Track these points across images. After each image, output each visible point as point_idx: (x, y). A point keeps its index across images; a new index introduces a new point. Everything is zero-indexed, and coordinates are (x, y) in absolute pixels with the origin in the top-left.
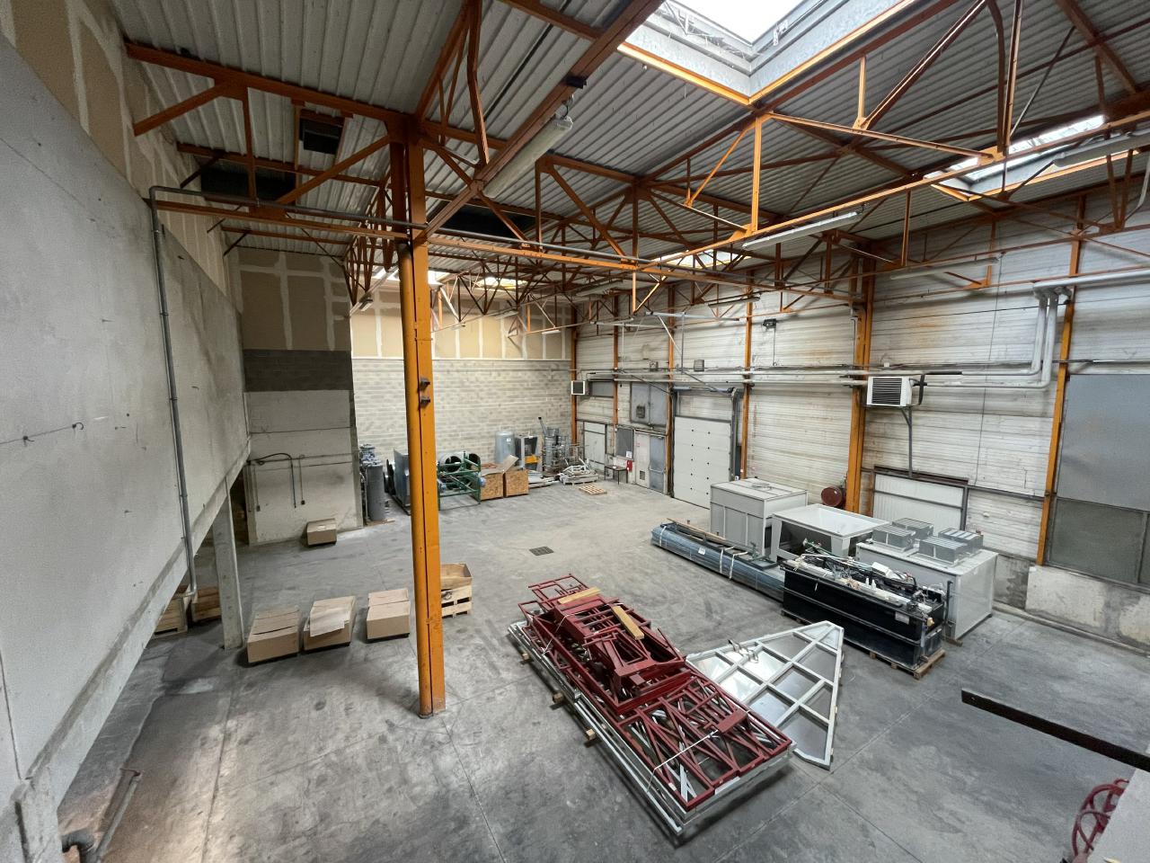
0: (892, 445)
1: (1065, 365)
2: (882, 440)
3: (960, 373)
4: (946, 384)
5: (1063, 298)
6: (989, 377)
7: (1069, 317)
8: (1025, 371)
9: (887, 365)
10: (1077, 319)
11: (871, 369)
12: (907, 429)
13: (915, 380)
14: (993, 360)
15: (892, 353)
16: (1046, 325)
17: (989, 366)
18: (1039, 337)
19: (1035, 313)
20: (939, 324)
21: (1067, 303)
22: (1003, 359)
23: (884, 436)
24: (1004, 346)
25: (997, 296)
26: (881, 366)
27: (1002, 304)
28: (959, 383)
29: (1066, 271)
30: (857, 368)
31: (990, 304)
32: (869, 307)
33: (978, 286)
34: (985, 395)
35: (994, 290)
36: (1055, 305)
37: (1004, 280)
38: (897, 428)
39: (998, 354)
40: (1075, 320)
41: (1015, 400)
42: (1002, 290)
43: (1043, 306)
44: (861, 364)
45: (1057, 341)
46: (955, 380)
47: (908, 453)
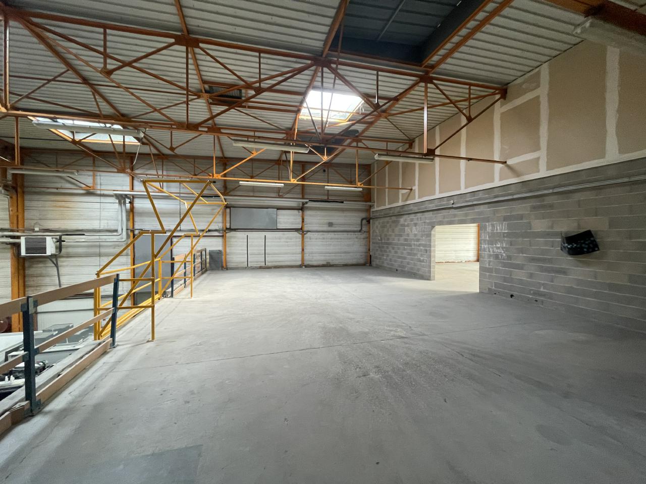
0: (47, 280)
1: (133, 231)
2: (39, 278)
3: (84, 235)
4: (76, 241)
5: (128, 201)
6: (101, 237)
7: (132, 209)
8: (115, 234)
9: (37, 229)
10: (135, 210)
11: (25, 231)
12: (56, 269)
13: (56, 239)
14: (102, 228)
15: (41, 222)
16: (122, 211)
17: (100, 231)
18: (120, 218)
19: (117, 206)
20: (70, 206)
21: (130, 202)
22: (106, 228)
23: (41, 275)
24: (106, 221)
25: (101, 195)
26: (33, 230)
27: (103, 199)
28: (83, 240)
29: (128, 188)
30: (12, 231)
31: (97, 199)
32: (19, 190)
33: (89, 188)
34: (100, 246)
35: (99, 192)
36: (125, 203)
37: (103, 187)
38: (49, 269)
39: (103, 225)
40: (135, 211)
41: (114, 248)
42: (102, 192)
43: (120, 203)
44: (15, 228)
45: (128, 220)
46: (82, 239)
47: (58, 284)
